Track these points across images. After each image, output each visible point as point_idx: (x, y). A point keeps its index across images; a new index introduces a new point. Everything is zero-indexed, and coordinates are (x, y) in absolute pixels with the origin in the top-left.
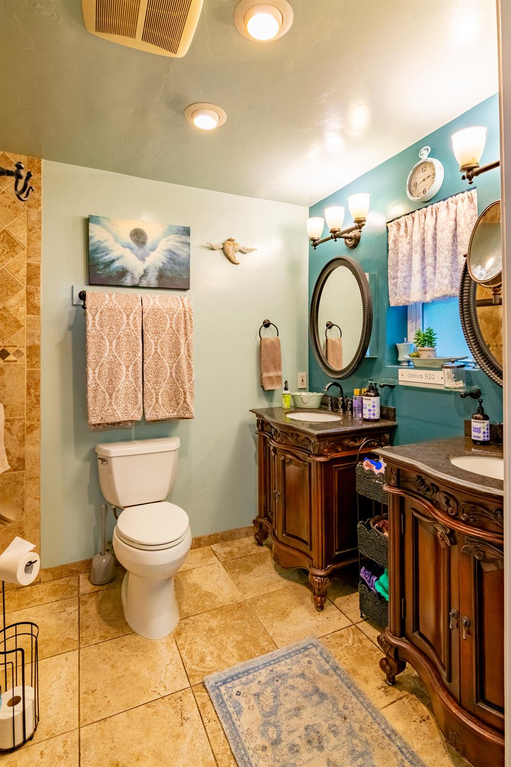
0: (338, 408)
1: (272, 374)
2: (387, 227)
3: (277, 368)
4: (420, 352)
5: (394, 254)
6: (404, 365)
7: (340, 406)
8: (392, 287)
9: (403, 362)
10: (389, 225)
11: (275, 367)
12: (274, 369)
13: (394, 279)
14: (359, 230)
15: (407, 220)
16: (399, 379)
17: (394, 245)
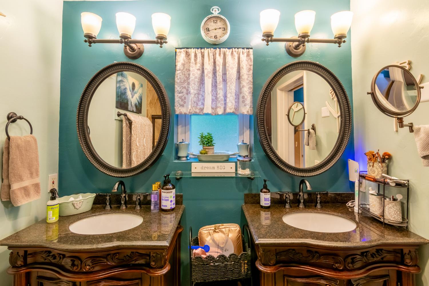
0: (121, 204)
1: (27, 183)
2: (176, 52)
3: (34, 174)
4: (207, 150)
5: (183, 74)
6: (183, 159)
7: (122, 202)
8: (178, 99)
9: (183, 157)
10: (178, 50)
11: (31, 174)
12: (29, 176)
13: (180, 93)
14: (159, 45)
15: (197, 52)
16: (192, 171)
17: (183, 67)
